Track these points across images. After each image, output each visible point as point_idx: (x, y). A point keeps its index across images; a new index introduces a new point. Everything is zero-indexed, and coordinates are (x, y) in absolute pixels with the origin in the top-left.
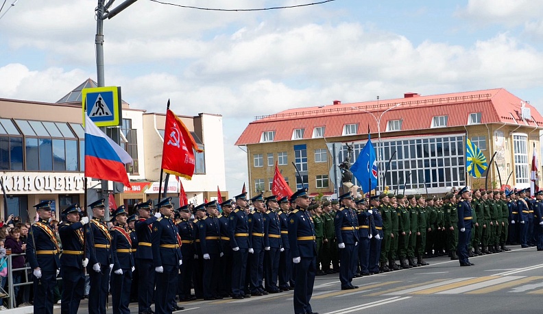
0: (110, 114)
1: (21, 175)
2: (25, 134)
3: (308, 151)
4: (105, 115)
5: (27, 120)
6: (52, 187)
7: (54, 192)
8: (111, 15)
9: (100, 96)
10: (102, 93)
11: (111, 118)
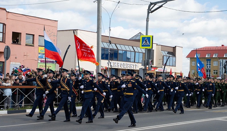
0: (149, 44)
1: (117, 62)
2: (119, 49)
3: (211, 61)
4: (147, 45)
5: (120, 45)
6: (126, 67)
7: (126, 68)
8: (152, 12)
9: (146, 38)
10: (147, 37)
11: (149, 46)
